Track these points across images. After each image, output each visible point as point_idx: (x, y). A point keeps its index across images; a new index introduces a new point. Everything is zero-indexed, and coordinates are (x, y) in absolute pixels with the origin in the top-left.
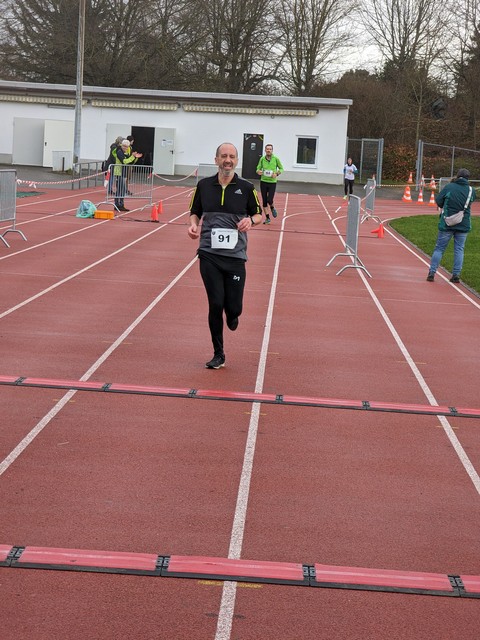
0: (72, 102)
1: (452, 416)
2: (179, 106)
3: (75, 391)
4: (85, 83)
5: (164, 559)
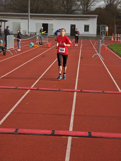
0: (27, 18)
2: (54, 18)
3: (30, 90)
5: (53, 131)
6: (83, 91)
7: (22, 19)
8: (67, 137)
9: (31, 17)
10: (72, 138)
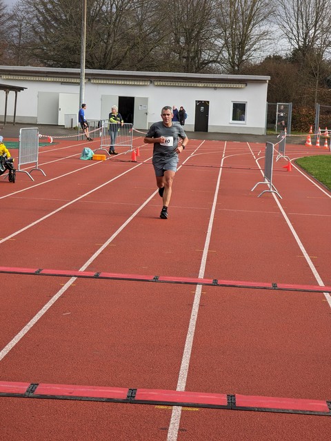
0: (78, 81)
2: (151, 82)
3: (75, 278)
4: (87, 67)
5: (133, 391)
6: (220, 282)
7: (62, 83)
8: (170, 408)
9: (89, 80)
10: (182, 411)
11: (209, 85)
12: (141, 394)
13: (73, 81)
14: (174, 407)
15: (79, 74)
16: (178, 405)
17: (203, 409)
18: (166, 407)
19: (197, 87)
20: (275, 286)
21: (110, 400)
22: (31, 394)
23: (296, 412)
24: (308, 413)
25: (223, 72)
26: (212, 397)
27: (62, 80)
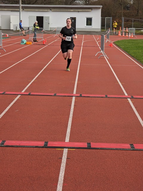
0: (18, 10)
1: (132, 98)
2: (50, 10)
3: (20, 95)
4: (22, 4)
5: (46, 143)
6: (83, 95)
7: (12, 11)
8: (63, 149)
9: (23, 9)
10: (68, 150)
11: (76, 10)
12: (50, 144)
13: (16, 10)
14: (65, 149)
15: (19, 7)
16: (66, 148)
17: (77, 150)
18: (61, 149)
19: (70, 11)
20: (106, 96)
21: (36, 147)
22: (3, 145)
23: (117, 149)
24: (122, 149)
25: (82, 5)
26: (81, 144)
27: (12, 10)
